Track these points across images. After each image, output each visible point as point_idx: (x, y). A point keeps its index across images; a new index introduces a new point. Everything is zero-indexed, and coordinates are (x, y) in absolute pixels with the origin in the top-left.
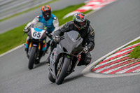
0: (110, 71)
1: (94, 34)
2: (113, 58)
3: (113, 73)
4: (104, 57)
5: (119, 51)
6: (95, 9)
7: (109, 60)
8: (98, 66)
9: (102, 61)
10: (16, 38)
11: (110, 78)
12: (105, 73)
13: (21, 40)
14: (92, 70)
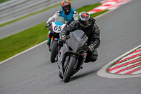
1: (99, 31)
2: (129, 59)
3: (129, 73)
4: (120, 57)
5: (135, 51)
7: (125, 60)
8: (113, 67)
9: (118, 62)
10: (31, 38)
11: (126, 79)
12: (121, 73)
13: (36, 40)
14: (108, 70)
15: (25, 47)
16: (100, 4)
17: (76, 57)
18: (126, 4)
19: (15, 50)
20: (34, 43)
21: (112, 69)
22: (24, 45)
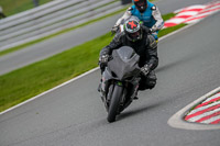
0: (213, 119)
4: (204, 97)
7: (212, 102)
12: (205, 122)
13: (73, 71)
14: (184, 118)
16: (173, 16)
17: (124, 87)
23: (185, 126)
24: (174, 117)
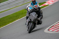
0: (56, 30)
1: (42, 12)
2: (57, 25)
3: (58, 31)
4: (54, 24)
6: (50, 4)
7: (56, 26)
9: (53, 26)
10: (17, 16)
11: (56, 33)
12: (54, 31)
13: (19, 17)
14: (49, 30)
15: (14, 20)
16: (45, 3)
17: (33, 23)
18: (56, 3)
19: (10, 21)
20: (18, 19)
21: (51, 29)
22: (13, 19)
23: (49, 32)
24: (46, 30)
